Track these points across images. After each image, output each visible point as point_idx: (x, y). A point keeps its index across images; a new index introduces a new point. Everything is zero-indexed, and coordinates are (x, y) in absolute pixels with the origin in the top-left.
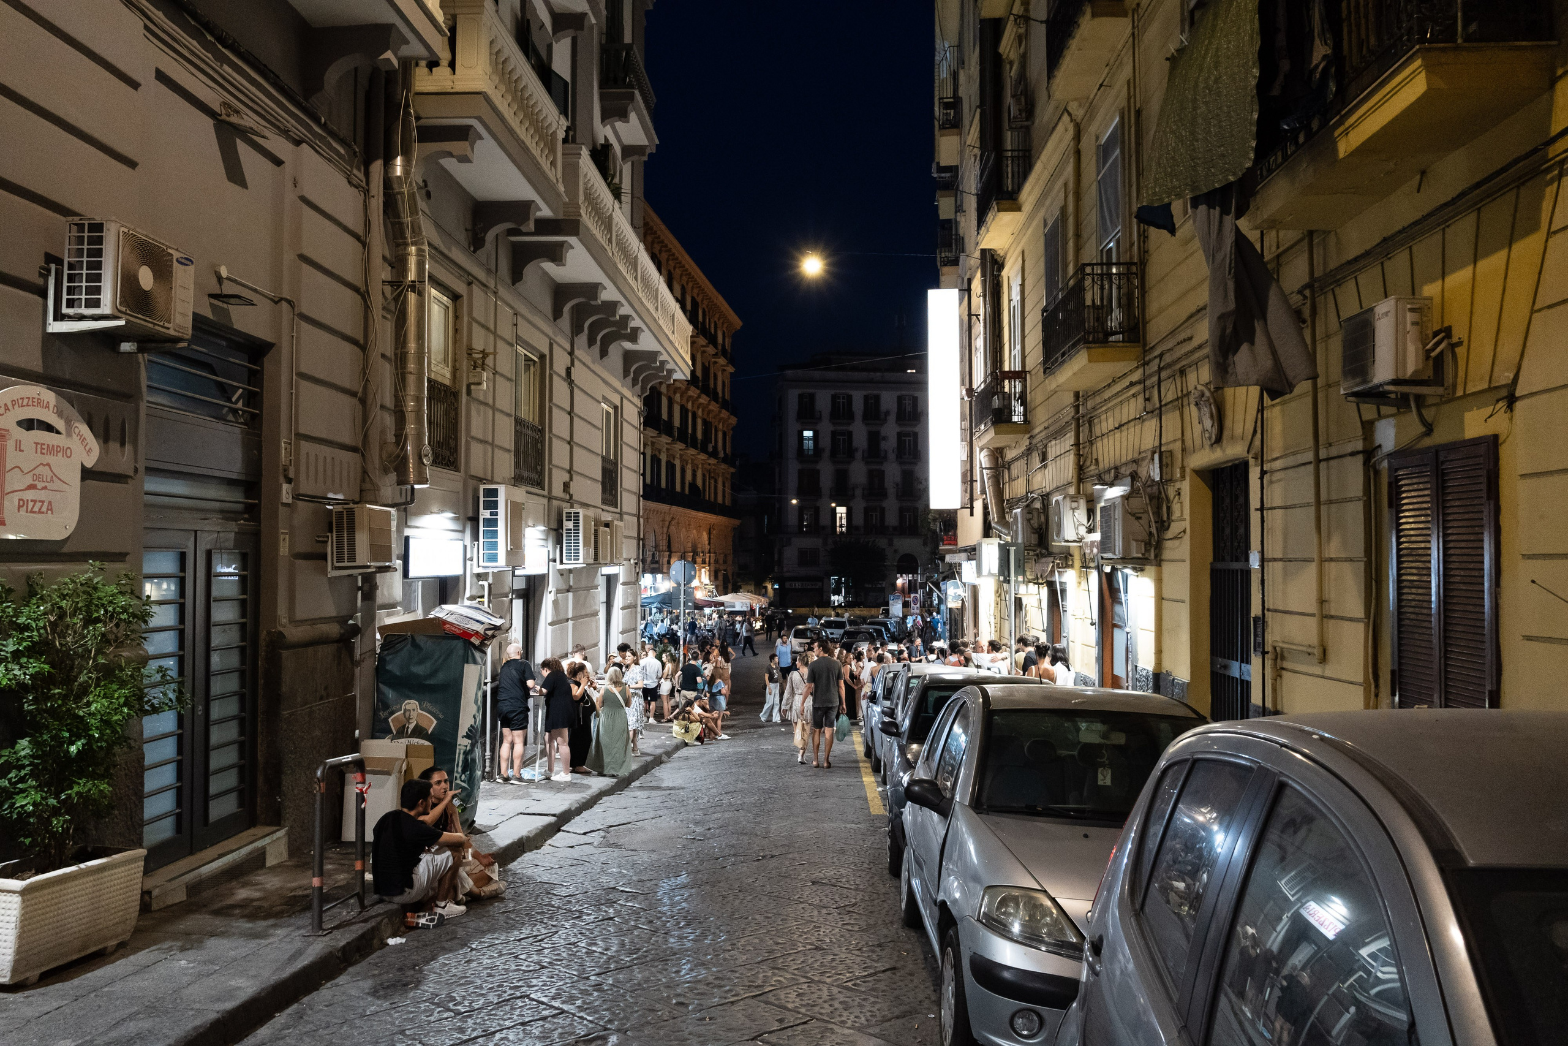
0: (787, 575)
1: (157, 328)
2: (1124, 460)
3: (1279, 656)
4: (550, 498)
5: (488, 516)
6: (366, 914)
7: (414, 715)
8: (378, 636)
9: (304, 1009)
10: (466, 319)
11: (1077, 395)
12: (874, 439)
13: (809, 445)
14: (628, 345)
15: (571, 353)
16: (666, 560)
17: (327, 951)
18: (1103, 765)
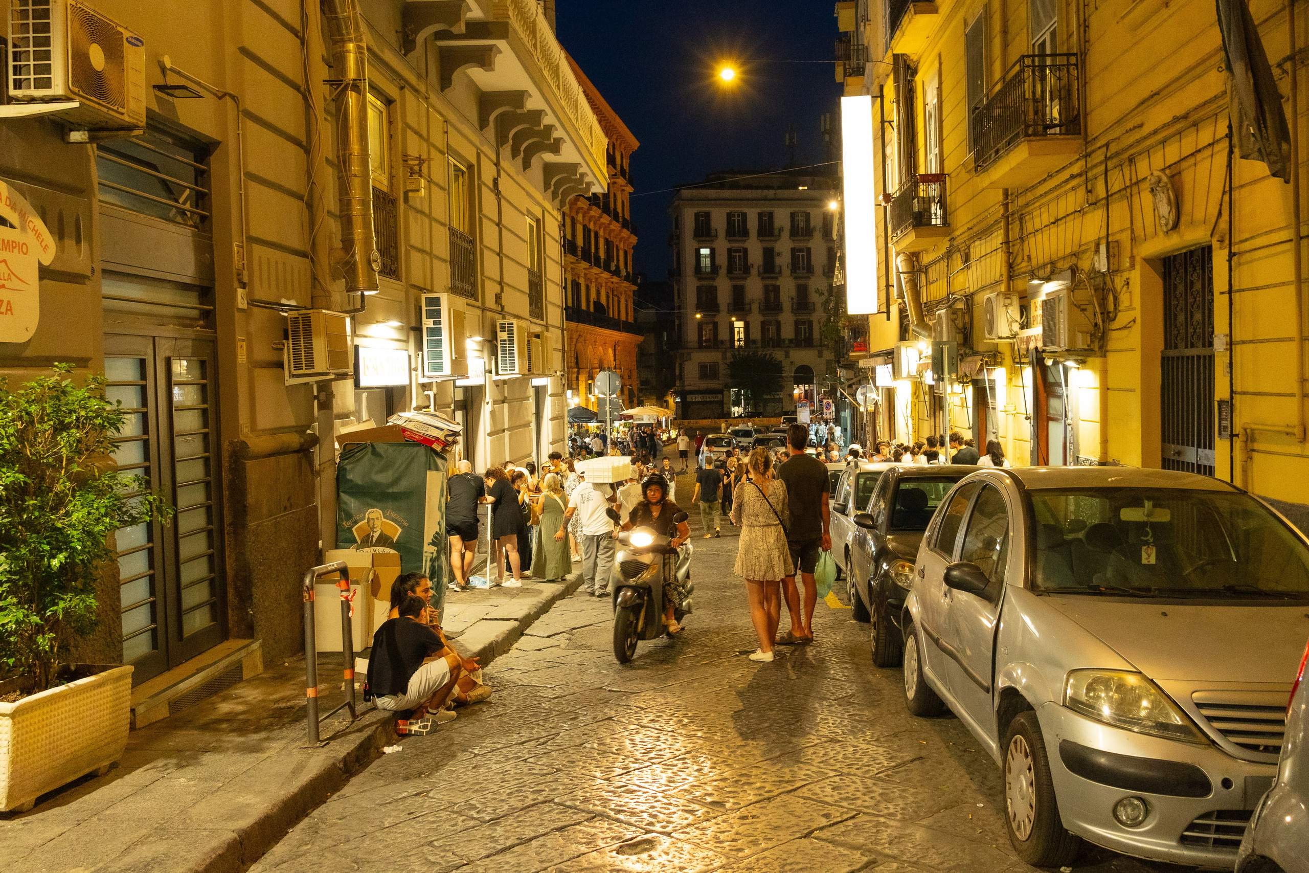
0: (687, 388)
1: (111, 112)
2: (1061, 254)
3: (1250, 437)
4: (484, 309)
5: (432, 325)
6: (358, 724)
7: (378, 523)
8: (337, 446)
9: (317, 824)
10: (400, 125)
11: (1006, 194)
12: (769, 255)
13: (706, 263)
14: (549, 157)
15: (497, 164)
16: (574, 376)
17: (331, 762)
18: (1147, 543)
